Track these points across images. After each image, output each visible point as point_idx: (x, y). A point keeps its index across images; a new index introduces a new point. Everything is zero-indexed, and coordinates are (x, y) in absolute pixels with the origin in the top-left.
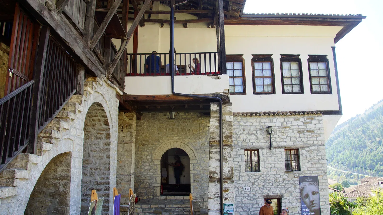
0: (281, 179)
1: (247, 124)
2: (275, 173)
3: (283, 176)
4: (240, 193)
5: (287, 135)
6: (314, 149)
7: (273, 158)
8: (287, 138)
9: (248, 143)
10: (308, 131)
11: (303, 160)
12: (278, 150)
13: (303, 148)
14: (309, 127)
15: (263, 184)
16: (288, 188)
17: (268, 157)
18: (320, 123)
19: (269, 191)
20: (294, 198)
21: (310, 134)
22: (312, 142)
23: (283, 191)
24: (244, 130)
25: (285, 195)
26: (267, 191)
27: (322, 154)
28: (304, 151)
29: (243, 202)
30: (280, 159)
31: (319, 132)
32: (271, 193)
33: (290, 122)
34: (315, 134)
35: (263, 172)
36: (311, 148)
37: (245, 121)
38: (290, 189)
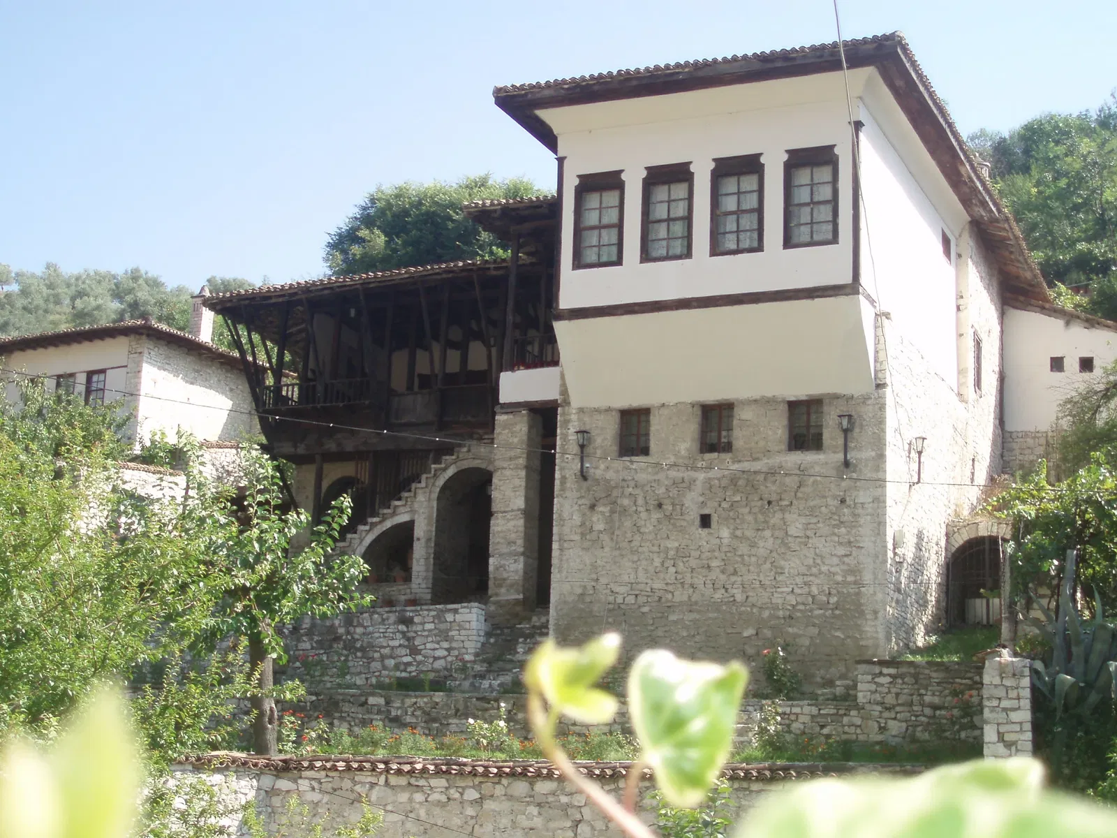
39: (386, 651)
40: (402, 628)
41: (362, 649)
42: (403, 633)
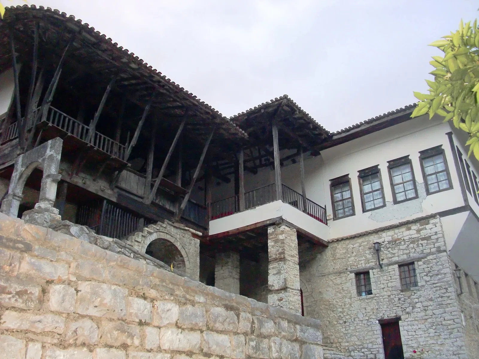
0: (396, 299)
1: (355, 246)
2: (389, 293)
3: (398, 295)
4: (353, 321)
5: (398, 248)
6: (432, 258)
7: (385, 278)
8: (399, 252)
9: (357, 266)
10: (423, 239)
11: (420, 273)
12: (391, 267)
13: (419, 259)
14: (423, 233)
15: (377, 307)
16: (405, 308)
17: (379, 277)
18: (436, 226)
19: (384, 314)
20: (414, 319)
21: (426, 241)
22: (428, 251)
23: (400, 313)
24: (353, 253)
25: (402, 317)
26: (381, 315)
27: (443, 262)
28: (420, 263)
29: (357, 330)
30: (393, 277)
31: (436, 237)
32: (387, 317)
33: (401, 233)
34: (432, 241)
35: (376, 295)
36: (429, 258)
37: (353, 243)
38: (408, 310)
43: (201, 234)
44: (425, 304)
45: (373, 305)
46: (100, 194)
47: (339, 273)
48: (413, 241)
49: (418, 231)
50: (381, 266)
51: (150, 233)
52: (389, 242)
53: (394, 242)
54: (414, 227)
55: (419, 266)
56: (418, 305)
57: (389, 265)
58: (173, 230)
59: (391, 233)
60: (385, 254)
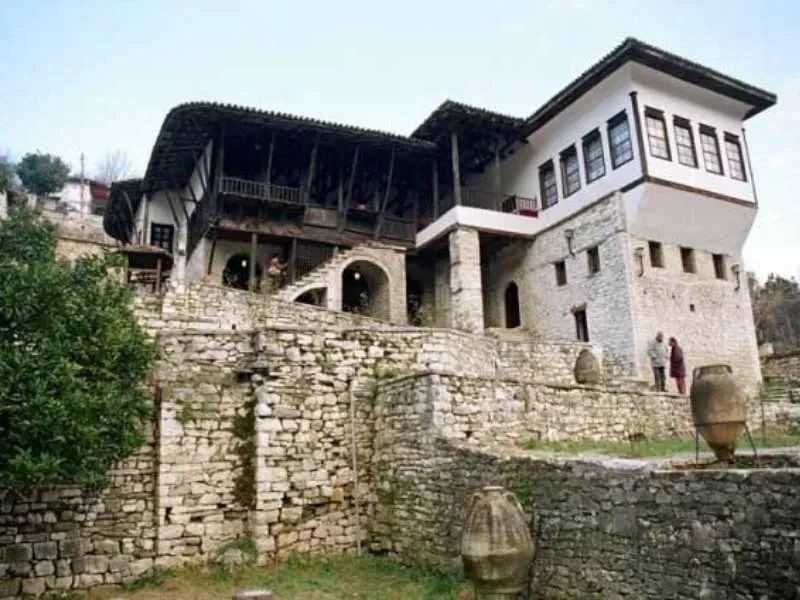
0: (584, 287)
1: (554, 236)
2: (579, 281)
3: (586, 282)
5: (586, 233)
6: (611, 240)
7: (577, 265)
8: (587, 237)
9: (556, 256)
10: (605, 220)
11: (602, 258)
12: (581, 254)
15: (570, 296)
16: (590, 295)
17: (572, 265)
18: (615, 205)
19: (575, 303)
20: (596, 306)
21: (607, 222)
22: (609, 233)
23: (586, 300)
24: (553, 243)
25: (588, 305)
26: (573, 303)
28: (602, 247)
30: (582, 264)
31: (615, 216)
32: (577, 305)
34: (611, 221)
35: (569, 284)
36: (609, 240)
37: (553, 233)
38: (592, 297)
39: (557, 371)
40: (564, 355)
41: (542, 369)
42: (565, 359)
43: (404, 248)
44: (606, 287)
45: (567, 295)
46: (290, 235)
47: (543, 266)
48: (597, 223)
49: (601, 212)
50: (573, 254)
51: (345, 258)
52: (580, 228)
53: (584, 227)
54: (598, 208)
55: (602, 250)
56: (600, 291)
57: (579, 252)
58: (371, 251)
59: (580, 217)
60: (576, 240)
